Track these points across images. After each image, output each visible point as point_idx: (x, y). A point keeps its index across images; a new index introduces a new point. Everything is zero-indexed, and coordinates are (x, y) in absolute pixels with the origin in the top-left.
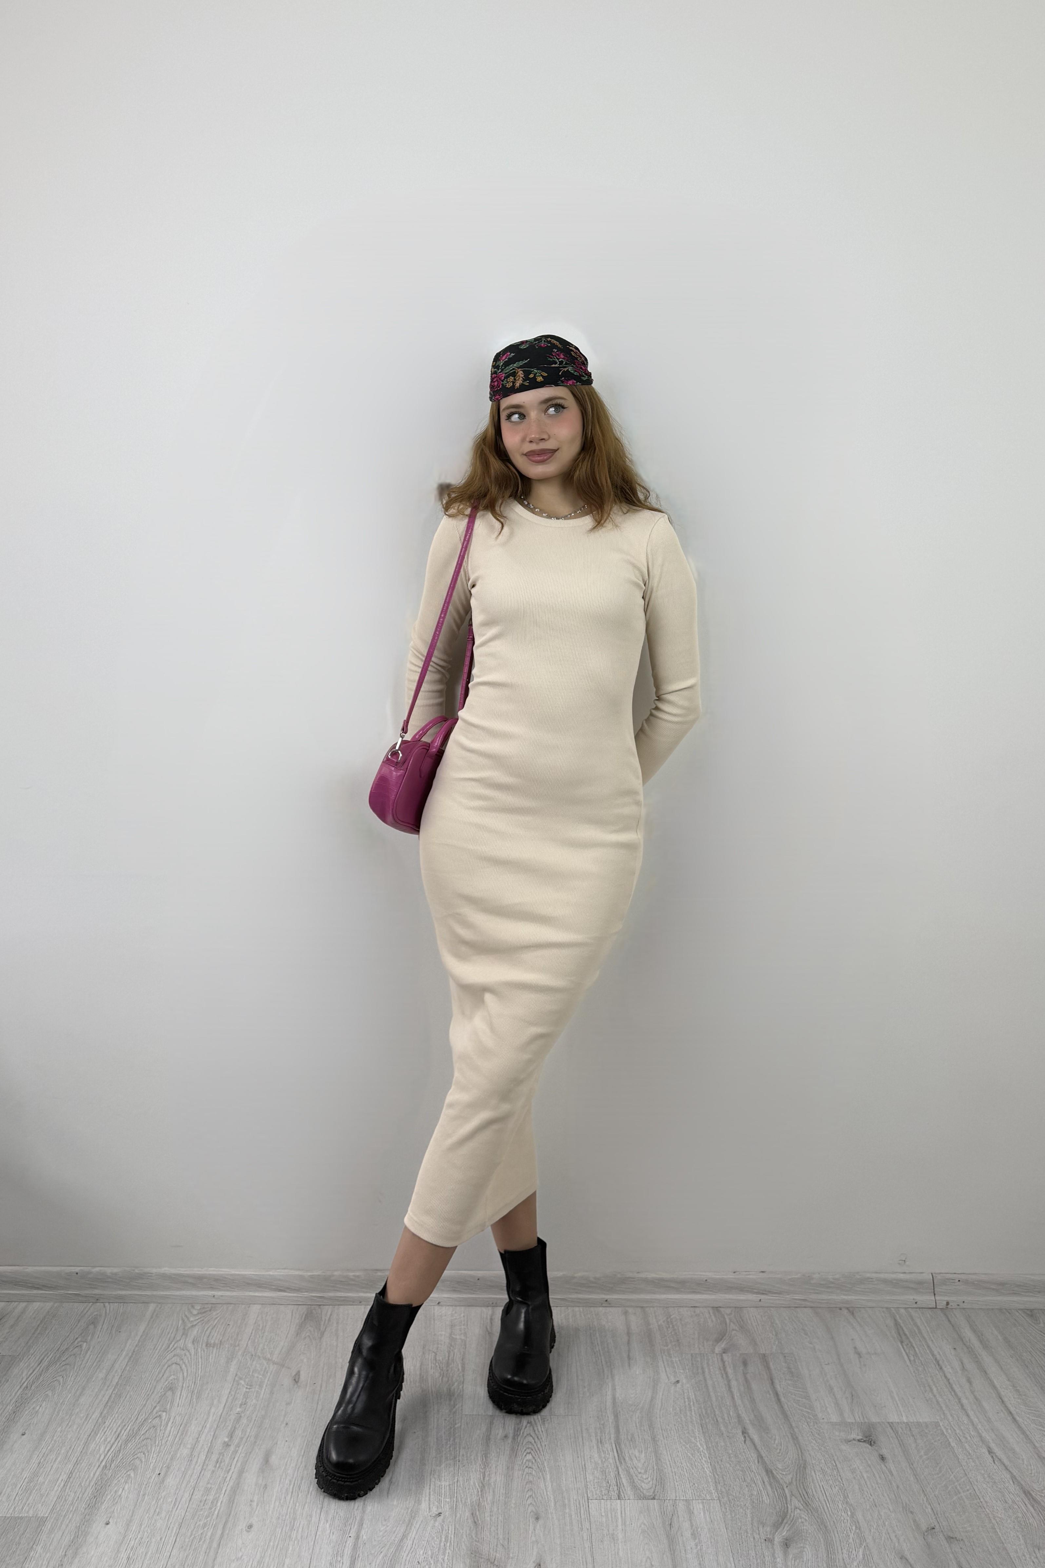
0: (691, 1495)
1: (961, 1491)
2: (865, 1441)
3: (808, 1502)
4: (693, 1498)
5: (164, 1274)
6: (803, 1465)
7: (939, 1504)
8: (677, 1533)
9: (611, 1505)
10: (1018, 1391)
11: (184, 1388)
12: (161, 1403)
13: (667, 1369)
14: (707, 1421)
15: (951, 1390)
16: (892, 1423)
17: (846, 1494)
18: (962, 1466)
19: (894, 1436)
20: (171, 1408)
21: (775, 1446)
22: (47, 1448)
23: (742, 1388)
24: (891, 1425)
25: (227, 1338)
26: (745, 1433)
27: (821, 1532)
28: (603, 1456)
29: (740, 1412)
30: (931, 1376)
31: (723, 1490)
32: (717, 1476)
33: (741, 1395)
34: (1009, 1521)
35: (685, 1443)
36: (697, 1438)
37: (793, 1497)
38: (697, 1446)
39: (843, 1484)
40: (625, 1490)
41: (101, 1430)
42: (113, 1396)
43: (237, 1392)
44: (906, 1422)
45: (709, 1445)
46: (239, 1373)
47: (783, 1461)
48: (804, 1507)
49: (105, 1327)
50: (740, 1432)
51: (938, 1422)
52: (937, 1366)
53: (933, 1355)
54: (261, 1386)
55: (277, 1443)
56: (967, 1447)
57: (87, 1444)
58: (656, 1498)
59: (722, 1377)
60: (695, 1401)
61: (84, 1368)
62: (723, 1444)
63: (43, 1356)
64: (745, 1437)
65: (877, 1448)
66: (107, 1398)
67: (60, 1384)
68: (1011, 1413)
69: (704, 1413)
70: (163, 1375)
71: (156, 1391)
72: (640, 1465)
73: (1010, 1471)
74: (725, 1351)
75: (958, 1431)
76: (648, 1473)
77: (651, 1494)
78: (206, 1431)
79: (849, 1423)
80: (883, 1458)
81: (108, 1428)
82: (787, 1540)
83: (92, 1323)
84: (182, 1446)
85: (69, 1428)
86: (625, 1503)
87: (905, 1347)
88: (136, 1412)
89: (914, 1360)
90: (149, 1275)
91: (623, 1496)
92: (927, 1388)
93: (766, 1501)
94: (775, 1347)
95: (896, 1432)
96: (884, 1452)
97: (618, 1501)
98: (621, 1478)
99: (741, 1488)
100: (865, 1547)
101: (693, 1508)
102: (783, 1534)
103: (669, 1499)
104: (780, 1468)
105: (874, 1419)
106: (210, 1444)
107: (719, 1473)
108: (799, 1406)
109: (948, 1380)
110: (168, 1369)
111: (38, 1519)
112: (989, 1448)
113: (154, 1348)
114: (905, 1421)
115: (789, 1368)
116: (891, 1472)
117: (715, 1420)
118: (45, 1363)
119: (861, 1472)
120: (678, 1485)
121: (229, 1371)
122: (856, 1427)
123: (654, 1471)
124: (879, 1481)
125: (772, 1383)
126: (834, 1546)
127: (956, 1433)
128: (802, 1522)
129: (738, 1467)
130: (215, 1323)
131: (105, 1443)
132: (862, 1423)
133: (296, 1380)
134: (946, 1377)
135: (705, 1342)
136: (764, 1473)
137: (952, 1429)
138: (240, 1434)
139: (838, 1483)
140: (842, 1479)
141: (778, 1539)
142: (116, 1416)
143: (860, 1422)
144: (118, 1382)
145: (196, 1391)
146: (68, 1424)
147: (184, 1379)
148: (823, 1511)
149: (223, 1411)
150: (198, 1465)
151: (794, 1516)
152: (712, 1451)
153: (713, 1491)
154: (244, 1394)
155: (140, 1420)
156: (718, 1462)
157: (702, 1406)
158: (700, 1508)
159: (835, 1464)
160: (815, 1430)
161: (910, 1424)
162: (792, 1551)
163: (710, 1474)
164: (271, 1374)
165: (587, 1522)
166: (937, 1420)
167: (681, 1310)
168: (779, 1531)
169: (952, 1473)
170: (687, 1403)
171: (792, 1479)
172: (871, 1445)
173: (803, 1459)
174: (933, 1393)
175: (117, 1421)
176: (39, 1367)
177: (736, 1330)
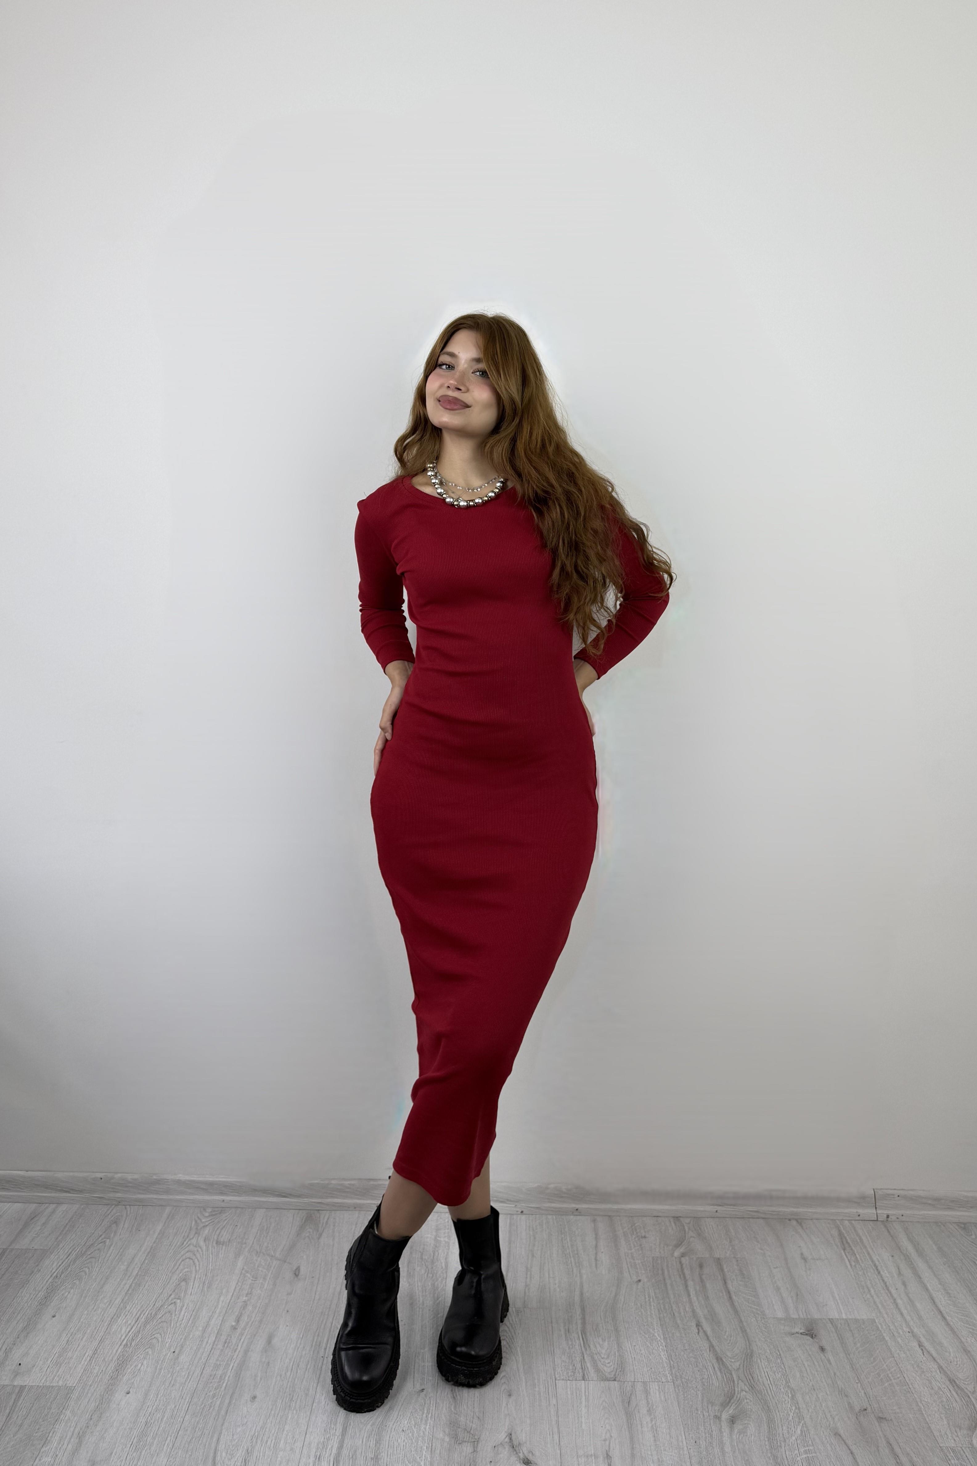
0: (648, 1377)
1: (892, 1378)
2: (807, 1334)
3: (754, 1386)
4: (650, 1380)
5: (179, 1180)
6: (750, 1354)
7: (872, 1389)
8: (634, 1410)
9: (576, 1385)
10: (948, 1293)
11: (196, 1280)
12: (176, 1291)
13: (630, 1269)
14: (665, 1315)
15: (887, 1291)
16: (832, 1319)
17: (788, 1380)
18: (894, 1357)
19: (834, 1330)
20: (185, 1296)
21: (725, 1337)
22: (75, 1328)
23: (698, 1288)
24: (831, 1321)
25: (235, 1237)
26: (699, 1326)
27: (764, 1411)
28: (570, 1343)
29: (695, 1308)
30: (870, 1280)
31: (677, 1373)
32: (672, 1363)
33: (696, 1293)
34: (934, 1404)
35: (645, 1333)
36: (656, 1329)
37: (740, 1381)
38: (655, 1336)
39: (786, 1371)
40: (589, 1372)
41: (123, 1313)
42: (133, 1285)
43: (244, 1283)
44: (846, 1319)
45: (666, 1335)
46: (245, 1268)
47: (732, 1350)
48: (749, 1390)
49: (126, 1226)
50: (694, 1324)
51: (874, 1319)
52: (876, 1271)
53: (873, 1261)
54: (265, 1279)
55: (278, 1328)
56: (899, 1339)
57: (110, 1325)
58: (617, 1379)
59: (680, 1277)
60: (654, 1298)
61: (108, 1260)
62: (678, 1335)
63: (71, 1250)
64: (698, 1329)
65: (817, 1341)
66: (127, 1286)
67: (86, 1274)
68: (941, 1312)
69: (662, 1309)
70: (178, 1268)
71: (171, 1281)
72: (604, 1351)
73: (937, 1362)
74: (683, 1255)
75: (892, 1327)
76: (610, 1358)
77: (612, 1376)
78: (216, 1316)
79: (793, 1318)
80: (822, 1349)
81: (129, 1312)
82: (733, 1417)
83: (115, 1222)
84: (194, 1328)
85: (95, 1311)
86: (588, 1384)
87: (847, 1254)
88: (154, 1299)
89: (855, 1266)
90: (166, 1181)
91: (587, 1377)
92: (866, 1290)
93: (715, 1384)
94: (729, 1252)
95: (836, 1328)
96: (824, 1343)
97: (584, 1381)
98: (586, 1362)
99: (693, 1373)
100: (803, 1425)
101: (650, 1389)
102: (730, 1412)
103: (628, 1380)
104: (730, 1356)
105: (816, 1316)
106: (218, 1327)
107: (674, 1360)
108: (748, 1303)
109: (885, 1283)
110: (182, 1263)
111: (67, 1388)
112: (920, 1342)
113: (170, 1244)
114: (844, 1317)
115: (741, 1271)
116: (829, 1361)
117: (672, 1314)
118: (73, 1256)
119: (801, 1360)
120: (636, 1369)
121: (236, 1266)
122: (799, 1323)
123: (615, 1357)
124: (819, 1369)
125: (725, 1283)
126: (775, 1422)
127: (890, 1329)
128: (747, 1402)
129: (691, 1355)
130: (225, 1224)
131: (125, 1325)
132: (805, 1319)
133: (296, 1273)
134: (883, 1281)
135: (666, 1247)
136: (715, 1360)
137: (887, 1326)
138: (246, 1319)
139: (781, 1370)
140: (784, 1367)
141: (725, 1416)
142: (136, 1302)
143: (802, 1317)
144: (137, 1273)
145: (207, 1283)
146: (93, 1308)
147: (196, 1271)
148: (766, 1393)
149: (231, 1299)
150: (208, 1345)
151: (740, 1397)
152: (669, 1341)
153: (668, 1375)
154: (250, 1285)
155: (157, 1305)
156: (673, 1350)
157: (661, 1302)
158: (656, 1389)
159: (779, 1354)
160: (762, 1324)
161: (848, 1320)
162: (738, 1427)
163: (666, 1360)
164: (274, 1268)
165: (554, 1398)
166: (873, 1317)
167: (645, 1219)
168: (726, 1409)
169: (885, 1363)
170: (647, 1300)
171: (740, 1365)
172: (812, 1337)
173: (750, 1349)
174: (870, 1294)
175: (137, 1306)
176: (67, 1260)
177: (694, 1237)
